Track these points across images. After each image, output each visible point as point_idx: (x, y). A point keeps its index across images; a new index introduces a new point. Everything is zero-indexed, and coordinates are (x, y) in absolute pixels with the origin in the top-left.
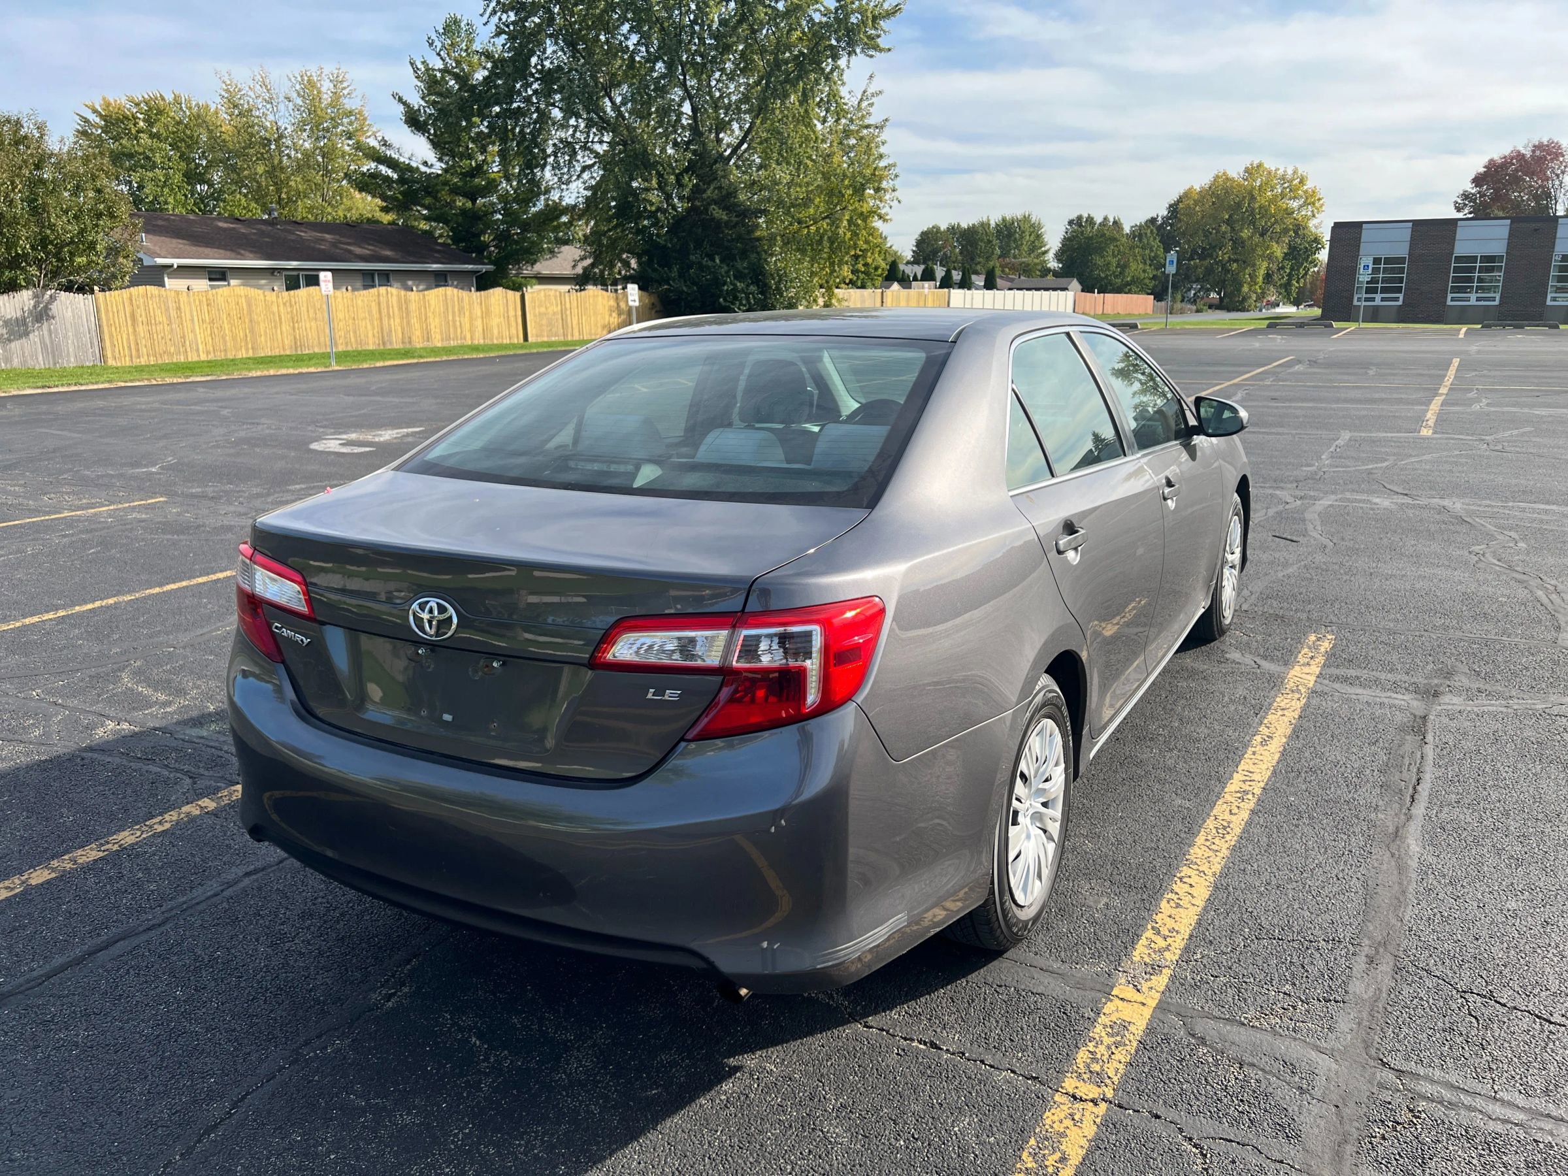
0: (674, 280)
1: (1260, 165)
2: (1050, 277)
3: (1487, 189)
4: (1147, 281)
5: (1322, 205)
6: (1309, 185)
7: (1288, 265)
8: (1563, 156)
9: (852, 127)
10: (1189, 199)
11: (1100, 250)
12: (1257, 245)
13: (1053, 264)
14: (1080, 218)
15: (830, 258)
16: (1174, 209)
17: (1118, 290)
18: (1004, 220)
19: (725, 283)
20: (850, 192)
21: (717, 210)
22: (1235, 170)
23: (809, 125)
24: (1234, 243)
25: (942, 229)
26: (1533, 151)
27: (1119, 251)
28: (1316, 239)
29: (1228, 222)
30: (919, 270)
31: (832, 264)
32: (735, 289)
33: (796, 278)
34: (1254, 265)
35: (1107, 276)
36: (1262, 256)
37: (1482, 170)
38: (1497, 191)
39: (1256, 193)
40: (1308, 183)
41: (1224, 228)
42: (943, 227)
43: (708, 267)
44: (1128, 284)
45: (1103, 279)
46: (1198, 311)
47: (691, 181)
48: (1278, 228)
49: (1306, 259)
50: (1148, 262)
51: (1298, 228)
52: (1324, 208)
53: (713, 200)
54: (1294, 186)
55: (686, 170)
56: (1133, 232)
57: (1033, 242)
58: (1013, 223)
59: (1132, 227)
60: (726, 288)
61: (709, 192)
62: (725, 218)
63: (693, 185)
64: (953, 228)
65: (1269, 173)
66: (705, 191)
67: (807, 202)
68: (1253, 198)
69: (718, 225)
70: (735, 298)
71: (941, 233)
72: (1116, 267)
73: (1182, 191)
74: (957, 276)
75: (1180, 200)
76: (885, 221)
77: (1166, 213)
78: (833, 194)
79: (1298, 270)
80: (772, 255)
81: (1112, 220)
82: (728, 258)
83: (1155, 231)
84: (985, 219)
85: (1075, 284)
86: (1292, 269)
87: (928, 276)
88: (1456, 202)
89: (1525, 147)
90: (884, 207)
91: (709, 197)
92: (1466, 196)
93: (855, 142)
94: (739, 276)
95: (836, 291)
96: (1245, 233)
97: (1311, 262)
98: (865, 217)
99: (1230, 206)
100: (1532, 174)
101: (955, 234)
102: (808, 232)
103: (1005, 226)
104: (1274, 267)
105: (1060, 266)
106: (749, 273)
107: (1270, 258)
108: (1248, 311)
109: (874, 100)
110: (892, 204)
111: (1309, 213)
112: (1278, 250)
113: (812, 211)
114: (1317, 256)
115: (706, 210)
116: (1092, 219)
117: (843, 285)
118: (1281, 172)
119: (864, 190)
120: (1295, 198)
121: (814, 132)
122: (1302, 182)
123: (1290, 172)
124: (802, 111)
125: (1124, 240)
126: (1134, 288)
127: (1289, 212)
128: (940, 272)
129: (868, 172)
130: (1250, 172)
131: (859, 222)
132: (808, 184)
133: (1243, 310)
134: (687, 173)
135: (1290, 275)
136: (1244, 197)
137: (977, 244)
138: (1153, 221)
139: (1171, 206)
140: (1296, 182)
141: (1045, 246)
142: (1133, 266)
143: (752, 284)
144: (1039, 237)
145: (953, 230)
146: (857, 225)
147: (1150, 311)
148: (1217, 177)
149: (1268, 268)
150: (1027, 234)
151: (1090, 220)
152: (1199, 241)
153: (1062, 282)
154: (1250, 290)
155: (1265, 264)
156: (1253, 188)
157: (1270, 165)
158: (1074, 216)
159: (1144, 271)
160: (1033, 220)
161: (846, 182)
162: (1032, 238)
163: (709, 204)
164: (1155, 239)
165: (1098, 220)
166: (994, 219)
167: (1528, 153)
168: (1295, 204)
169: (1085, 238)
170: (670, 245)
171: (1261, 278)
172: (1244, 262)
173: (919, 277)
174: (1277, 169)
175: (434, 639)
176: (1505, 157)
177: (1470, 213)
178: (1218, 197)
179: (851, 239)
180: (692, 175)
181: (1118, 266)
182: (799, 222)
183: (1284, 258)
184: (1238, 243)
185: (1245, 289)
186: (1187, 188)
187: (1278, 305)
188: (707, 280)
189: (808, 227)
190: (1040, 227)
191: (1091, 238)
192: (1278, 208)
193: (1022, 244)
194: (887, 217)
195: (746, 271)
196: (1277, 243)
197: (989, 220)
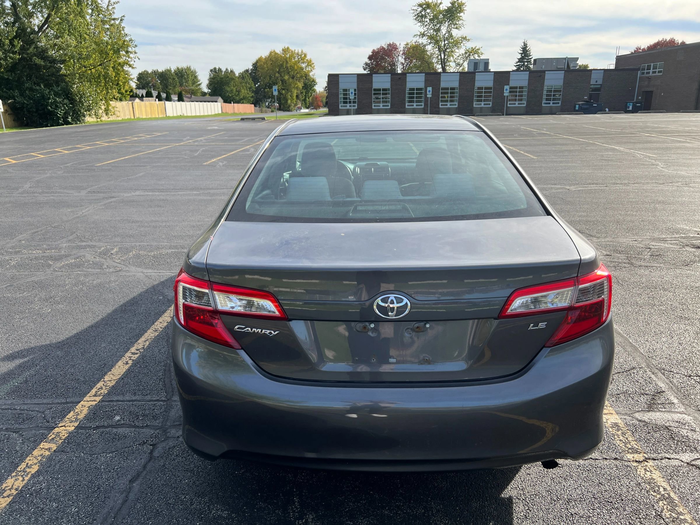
0: (17, 97)
1: (288, 48)
2: (207, 96)
3: (373, 62)
4: (250, 98)
5: (314, 66)
6: (308, 58)
7: (304, 91)
8: (398, 49)
9: (105, 19)
10: (261, 61)
11: (227, 84)
12: (291, 83)
13: (206, 90)
14: (215, 69)
15: (105, 85)
16: (255, 65)
17: (238, 102)
18: (178, 68)
19: (49, 99)
20: (111, 52)
21: (37, 59)
22: (279, 50)
23: (83, 17)
24: (282, 82)
25: (150, 72)
26: (388, 47)
27: (236, 84)
28: (313, 80)
29: (279, 72)
30: (144, 92)
31: (107, 89)
32: (56, 101)
33: (90, 96)
34: (291, 91)
35: (232, 96)
36: (294, 87)
37: (371, 54)
38: (377, 62)
39: (288, 60)
40: (307, 56)
41: (277, 75)
42: (150, 71)
43: (37, 90)
44: (242, 99)
45: (230, 97)
46: (272, 111)
47: (18, 44)
48: (298, 76)
49: (311, 89)
50: (248, 90)
51: (307, 75)
52: (315, 67)
53: (34, 54)
54: (302, 57)
55: (15, 37)
56: (240, 76)
57: (194, 79)
58: (183, 70)
59: (239, 74)
60: (50, 101)
61: (31, 50)
62: (42, 63)
63: (21, 45)
64: (155, 72)
65: (292, 51)
66: (28, 49)
67: (88, 57)
68: (287, 62)
69: (38, 67)
70: (57, 106)
71: (149, 74)
72: (236, 92)
73: (257, 58)
74: (164, 95)
75: (257, 62)
76: (133, 68)
77: (252, 67)
78: (103, 53)
79: (308, 94)
80: (74, 84)
81: (229, 70)
82: (48, 85)
83: (249, 75)
84: (169, 68)
85: (220, 99)
86: (306, 93)
87: (149, 95)
88: (363, 67)
89: (385, 45)
90: (131, 61)
91: (31, 53)
92: (366, 64)
93: (108, 26)
94: (57, 94)
95: (111, 102)
96: (286, 77)
97: (313, 90)
98: (122, 65)
99: (278, 65)
100: (389, 56)
101: (156, 75)
102: (91, 72)
103: (179, 71)
104: (299, 92)
105: (210, 91)
106: (62, 93)
107: (297, 88)
108: (292, 111)
109: (115, 6)
110: (135, 60)
111: (310, 69)
112: (300, 85)
113: (91, 61)
114: (314, 88)
115: (31, 59)
116: (221, 69)
117: (114, 100)
118: (296, 51)
119: (119, 52)
120: (303, 63)
121: (86, 21)
122: (305, 56)
123: (300, 52)
124: (79, 9)
125: (237, 80)
126: (245, 101)
127: (302, 69)
128: (155, 93)
129: (120, 43)
130: (285, 50)
131: (119, 68)
132: (87, 48)
133: (289, 111)
134: (16, 39)
135: (305, 96)
136: (284, 62)
137: (168, 80)
138: (247, 71)
139: (253, 64)
140: (303, 56)
141: (199, 81)
142: (243, 91)
143: (65, 98)
144: (196, 77)
145: (155, 73)
146: (119, 70)
147: (253, 111)
148: (271, 53)
149: (297, 93)
150: (190, 76)
151: (220, 70)
152: (267, 80)
153: (214, 98)
154: (291, 102)
155: (296, 91)
156: (287, 58)
157: (292, 48)
158: (212, 68)
159: (248, 94)
160: (192, 69)
161: (109, 47)
162: (193, 78)
163: (32, 56)
164: (250, 79)
165: (224, 70)
166: (173, 68)
167: (386, 47)
168: (304, 65)
169: (220, 78)
170: (11, 78)
171: (295, 97)
172: (287, 90)
173: (145, 96)
174: (295, 50)
175: (394, 318)
176: (378, 49)
177: (369, 71)
178: (272, 61)
179: (115, 77)
180: (19, 40)
181: (236, 91)
182: (85, 67)
183: (302, 89)
184: (283, 81)
185: (289, 101)
186: (260, 56)
187: (301, 109)
188: (37, 97)
189: (91, 69)
190: (195, 72)
191: (222, 78)
192: (298, 67)
193: (189, 81)
194: (134, 66)
195: (60, 92)
196: (299, 82)
197: (171, 69)
